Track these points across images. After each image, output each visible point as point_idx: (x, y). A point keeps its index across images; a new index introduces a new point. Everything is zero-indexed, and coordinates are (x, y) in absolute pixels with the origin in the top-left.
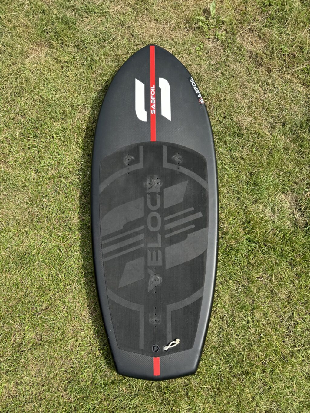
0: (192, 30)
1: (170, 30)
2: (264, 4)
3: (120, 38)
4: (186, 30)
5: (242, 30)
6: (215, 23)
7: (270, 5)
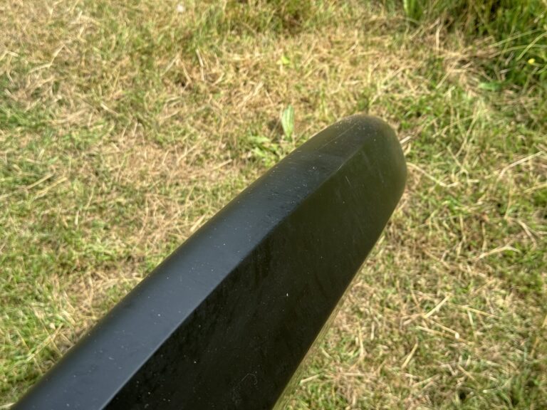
1: (187, 163)
3: (65, 179)
4: (225, 163)
7: (419, 115)
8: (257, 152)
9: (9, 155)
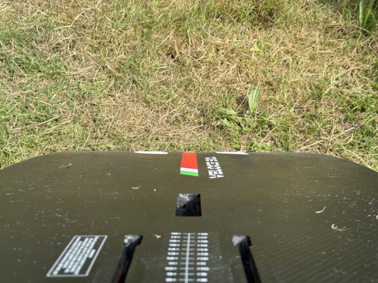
0: (210, 128)
1: (168, 122)
2: (353, 106)
3: (69, 121)
4: (198, 126)
5: (305, 145)
6: (255, 125)
7: (363, 110)
8: (225, 121)
9: (28, 95)
